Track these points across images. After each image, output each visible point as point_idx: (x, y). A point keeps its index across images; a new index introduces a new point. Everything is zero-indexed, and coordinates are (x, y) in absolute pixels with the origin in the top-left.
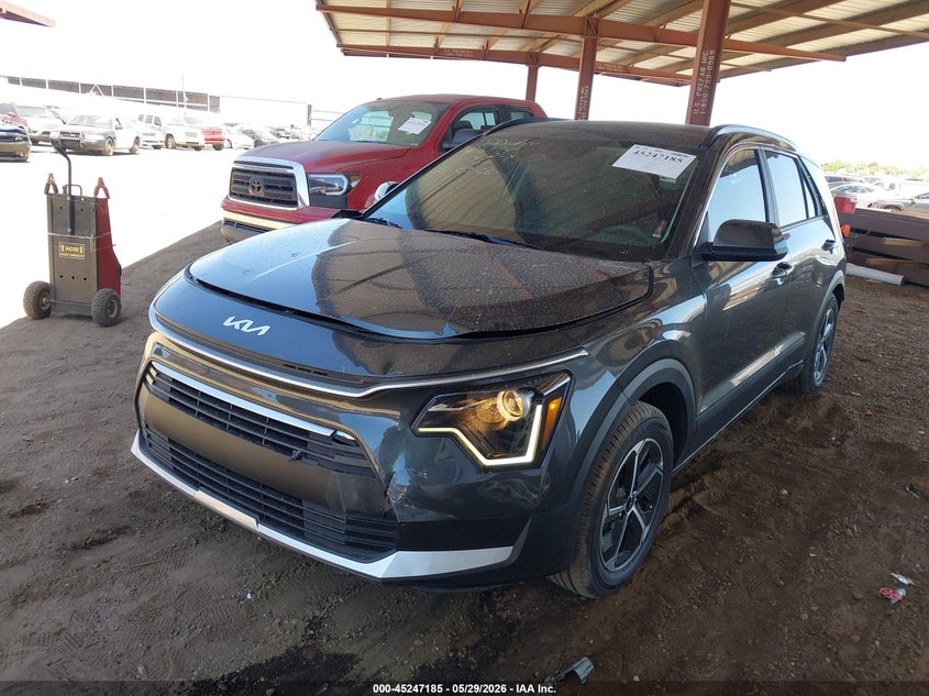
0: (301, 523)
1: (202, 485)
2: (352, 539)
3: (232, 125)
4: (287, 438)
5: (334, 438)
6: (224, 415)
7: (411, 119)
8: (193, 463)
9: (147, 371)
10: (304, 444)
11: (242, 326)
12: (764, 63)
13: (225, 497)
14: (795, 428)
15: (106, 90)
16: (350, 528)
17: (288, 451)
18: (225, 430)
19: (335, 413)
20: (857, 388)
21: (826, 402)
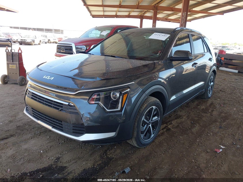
0: (62, 127)
1: (40, 119)
2: (74, 131)
3: (66, 37)
4: (58, 106)
5: (69, 105)
6: (43, 100)
7: (104, 31)
8: (37, 113)
9: (27, 91)
10: (62, 107)
11: (47, 78)
12: (203, 16)
13: (44, 122)
14: (200, 108)
15: (34, 29)
16: (74, 128)
17: (58, 109)
18: (44, 104)
19: (69, 99)
20: (219, 98)
21: (210, 102)
